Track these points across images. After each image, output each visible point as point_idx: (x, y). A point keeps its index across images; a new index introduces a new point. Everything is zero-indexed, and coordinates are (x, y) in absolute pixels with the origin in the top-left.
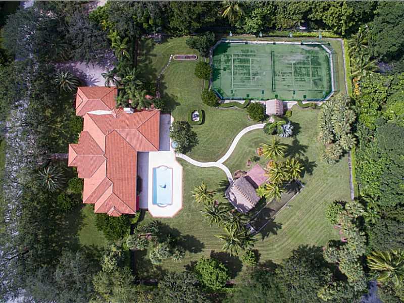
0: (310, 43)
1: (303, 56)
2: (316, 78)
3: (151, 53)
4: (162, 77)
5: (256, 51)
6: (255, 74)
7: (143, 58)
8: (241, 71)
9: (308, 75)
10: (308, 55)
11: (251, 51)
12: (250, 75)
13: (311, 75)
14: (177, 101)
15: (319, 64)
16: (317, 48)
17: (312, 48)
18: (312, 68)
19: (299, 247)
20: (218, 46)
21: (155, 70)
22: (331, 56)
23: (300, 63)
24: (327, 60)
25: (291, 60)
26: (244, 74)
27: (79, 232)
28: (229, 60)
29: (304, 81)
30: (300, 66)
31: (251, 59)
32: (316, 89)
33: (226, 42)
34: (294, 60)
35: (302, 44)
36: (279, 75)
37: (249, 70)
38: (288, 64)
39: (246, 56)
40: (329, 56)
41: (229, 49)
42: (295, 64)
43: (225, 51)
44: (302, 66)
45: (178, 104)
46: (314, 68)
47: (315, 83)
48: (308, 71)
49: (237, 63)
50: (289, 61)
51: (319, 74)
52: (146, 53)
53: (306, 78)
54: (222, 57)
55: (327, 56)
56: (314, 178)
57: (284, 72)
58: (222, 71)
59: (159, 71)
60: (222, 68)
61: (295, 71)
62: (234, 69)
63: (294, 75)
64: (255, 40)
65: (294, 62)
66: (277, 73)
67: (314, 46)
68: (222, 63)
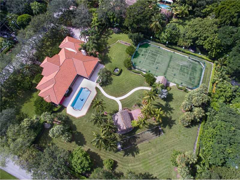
0: (194, 59)
1: (188, 63)
2: (192, 76)
3: (110, 36)
4: (109, 47)
5: (163, 53)
6: (157, 63)
7: (105, 36)
8: (151, 59)
9: (188, 74)
10: (191, 64)
11: (160, 52)
12: (155, 62)
13: (189, 74)
14: (111, 61)
15: (196, 70)
16: (197, 63)
17: (194, 62)
18: (191, 71)
19: (146, 173)
20: (144, 44)
21: (108, 43)
22: (204, 69)
23: (185, 66)
24: (201, 70)
25: (180, 63)
26: (152, 61)
27: (25, 104)
28: (146, 52)
29: (185, 76)
30: (184, 68)
31: (158, 55)
32: (190, 82)
33: (149, 44)
34: (182, 64)
35: (189, 58)
36: (171, 68)
37: (155, 60)
38: (178, 64)
39: (157, 53)
40: (203, 69)
41: (149, 47)
42: (182, 66)
43: (147, 47)
44: (186, 68)
45: (111, 62)
46: (192, 71)
47: (190, 79)
48: (188, 72)
49: (150, 54)
50: (179, 63)
51: (194, 75)
52: (107, 35)
53: (186, 74)
54: (144, 49)
55: (202, 68)
56: (171, 131)
57: (174, 67)
58: (140, 56)
59: (109, 44)
60: (141, 54)
61: (181, 69)
62: (147, 57)
63: (179, 71)
64: (164, 48)
65: (182, 65)
66: (170, 66)
67: (196, 61)
68: (142, 52)
